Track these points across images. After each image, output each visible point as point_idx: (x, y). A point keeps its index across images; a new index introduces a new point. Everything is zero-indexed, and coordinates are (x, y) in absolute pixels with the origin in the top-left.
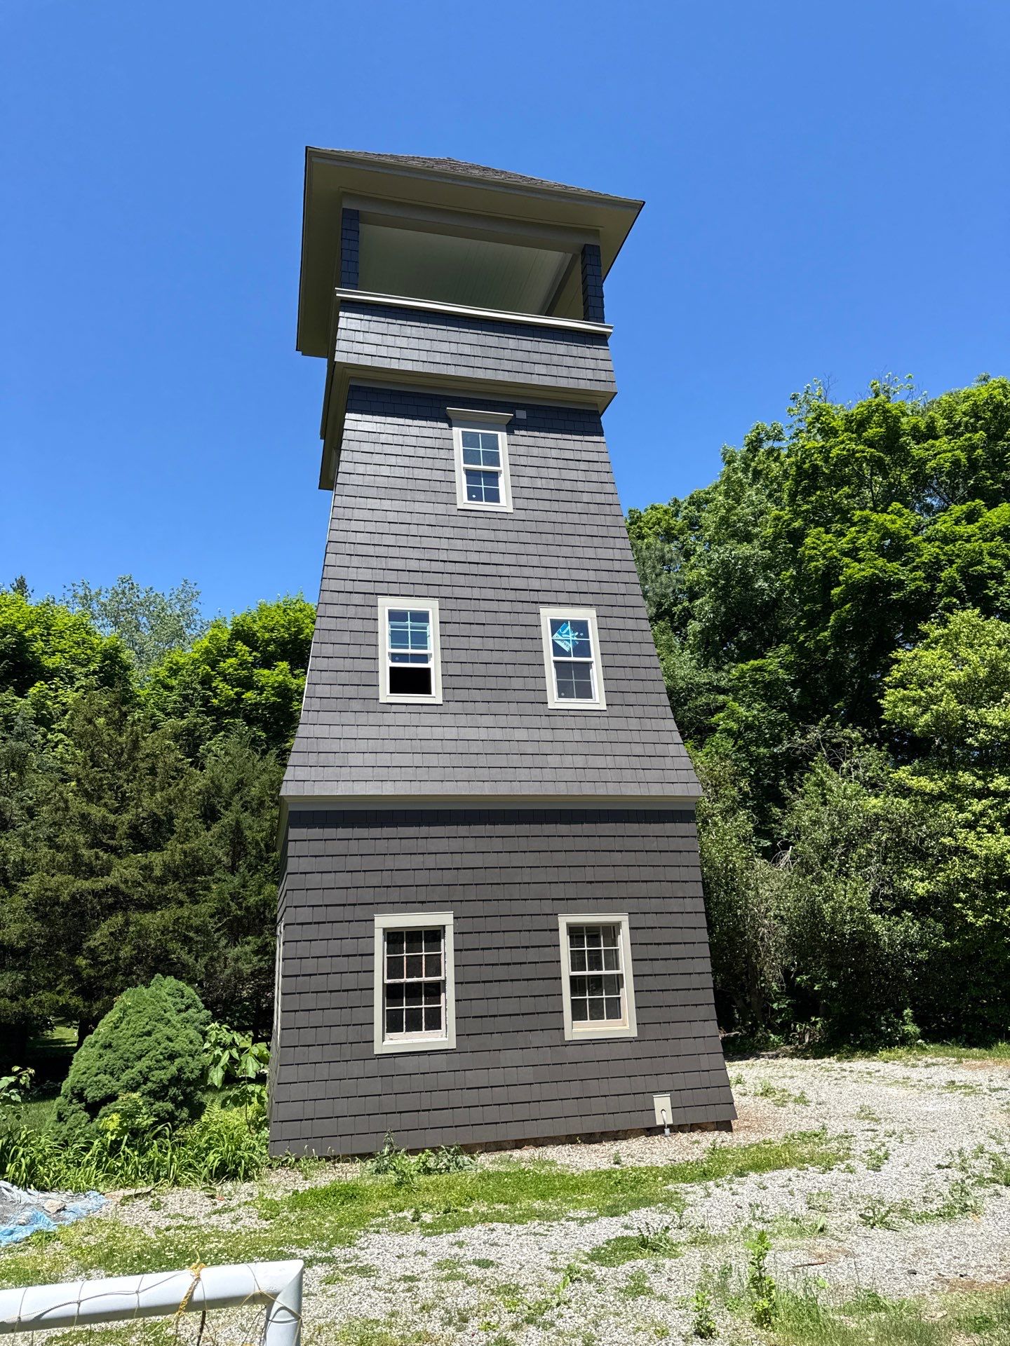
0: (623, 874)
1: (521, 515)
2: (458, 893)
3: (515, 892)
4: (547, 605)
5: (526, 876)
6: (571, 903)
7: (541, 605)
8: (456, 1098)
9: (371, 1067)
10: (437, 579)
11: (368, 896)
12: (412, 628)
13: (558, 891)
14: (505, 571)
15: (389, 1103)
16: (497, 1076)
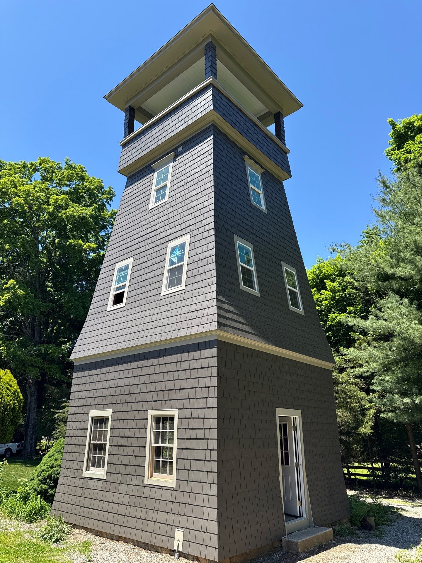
0: (178, 385)
1: (170, 200)
2: (115, 400)
6: (154, 404)
7: (169, 242)
9: (81, 482)
10: (135, 247)
11: (89, 401)
12: (124, 273)
13: (150, 397)
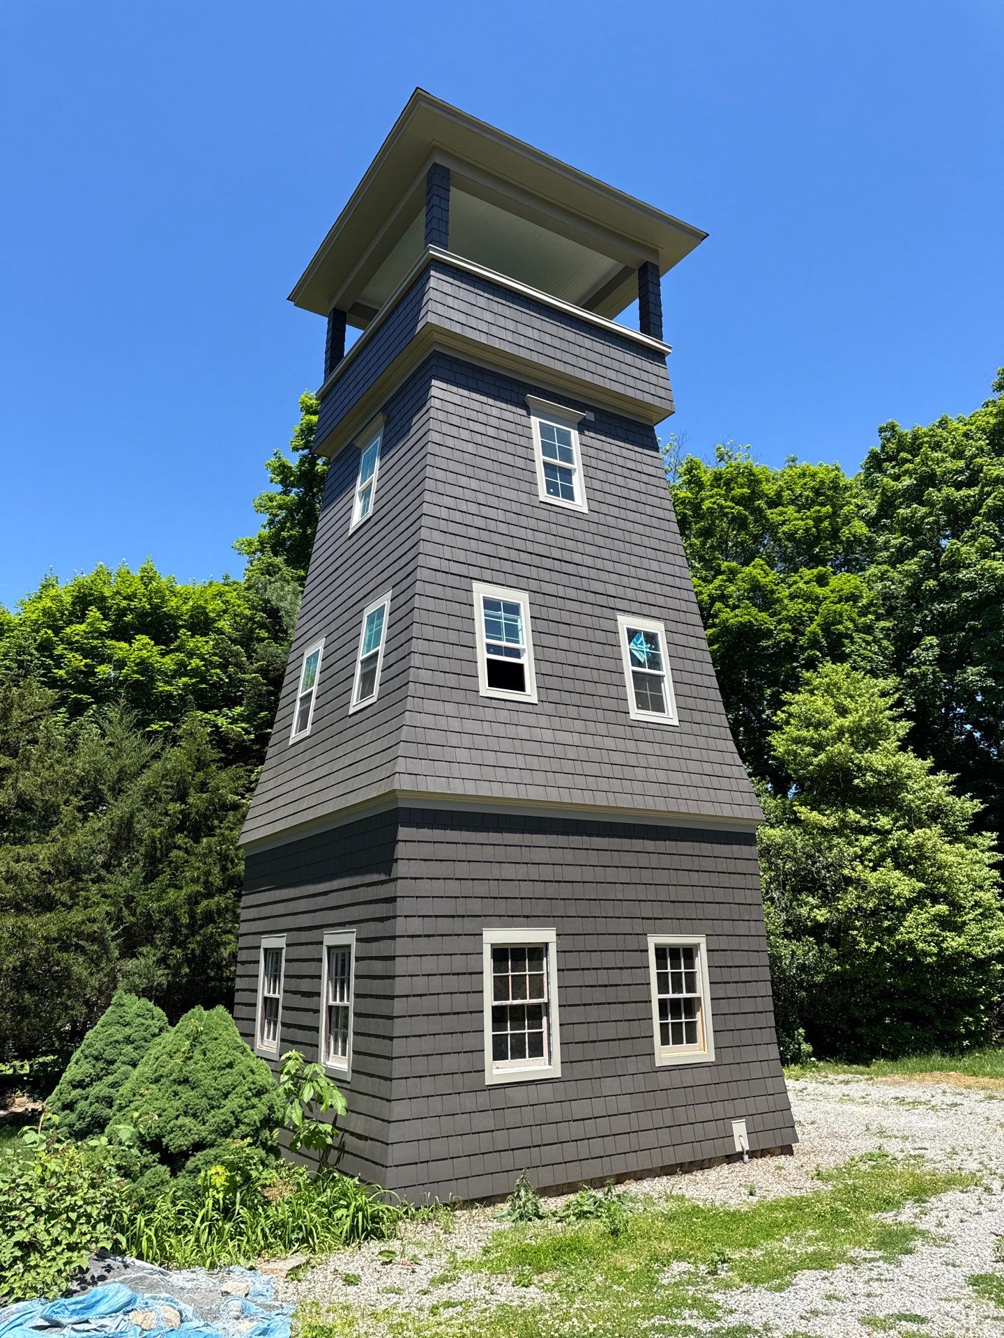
0: (699, 895)
1: (595, 518)
2: (559, 907)
3: (609, 909)
4: (622, 613)
5: (618, 892)
6: (658, 922)
7: (618, 613)
8: (565, 1131)
9: (483, 1099)
10: (524, 570)
11: (475, 906)
12: (505, 619)
13: (647, 910)
14: (583, 571)
15: (501, 1139)
16: (599, 1107)
